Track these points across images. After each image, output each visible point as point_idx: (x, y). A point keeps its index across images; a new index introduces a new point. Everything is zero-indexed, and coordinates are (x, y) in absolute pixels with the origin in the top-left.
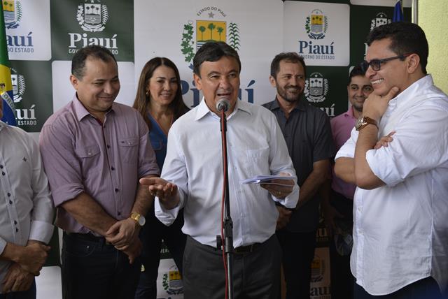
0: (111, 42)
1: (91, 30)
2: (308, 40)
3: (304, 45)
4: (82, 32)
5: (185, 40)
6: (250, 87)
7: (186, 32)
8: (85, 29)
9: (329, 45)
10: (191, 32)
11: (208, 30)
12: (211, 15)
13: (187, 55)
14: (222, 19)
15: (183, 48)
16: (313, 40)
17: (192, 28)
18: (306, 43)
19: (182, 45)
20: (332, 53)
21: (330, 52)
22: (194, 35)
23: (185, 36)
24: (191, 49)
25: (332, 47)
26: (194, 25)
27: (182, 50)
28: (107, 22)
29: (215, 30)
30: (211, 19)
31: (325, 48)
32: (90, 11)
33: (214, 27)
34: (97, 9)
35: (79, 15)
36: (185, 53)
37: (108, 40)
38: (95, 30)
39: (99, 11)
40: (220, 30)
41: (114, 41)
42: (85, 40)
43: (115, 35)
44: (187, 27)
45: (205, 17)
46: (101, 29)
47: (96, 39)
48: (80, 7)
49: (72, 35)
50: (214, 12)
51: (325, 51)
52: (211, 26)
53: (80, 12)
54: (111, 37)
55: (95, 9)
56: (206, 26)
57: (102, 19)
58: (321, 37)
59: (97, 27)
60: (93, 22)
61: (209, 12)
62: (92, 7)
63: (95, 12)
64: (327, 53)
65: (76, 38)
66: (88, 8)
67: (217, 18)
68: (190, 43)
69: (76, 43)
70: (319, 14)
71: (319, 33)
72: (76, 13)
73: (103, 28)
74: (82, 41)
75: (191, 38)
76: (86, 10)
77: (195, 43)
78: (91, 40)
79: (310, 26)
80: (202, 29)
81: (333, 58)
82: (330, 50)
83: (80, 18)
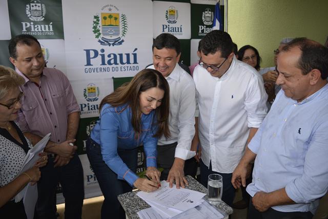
0: (49, 27)
1: (36, 20)
2: (167, 24)
3: (165, 27)
4: (30, 21)
5: (95, 25)
6: (135, 52)
7: (95, 20)
8: (32, 19)
9: (179, 27)
10: (98, 20)
11: (108, 19)
12: (110, 10)
13: (96, 34)
14: (116, 12)
15: (93, 30)
16: (170, 24)
17: (98, 17)
18: (166, 26)
19: (93, 28)
20: (181, 31)
21: (180, 31)
22: (100, 22)
23: (95, 22)
24: (99, 31)
25: (181, 28)
26: (100, 16)
27: (93, 31)
28: (46, 15)
29: (113, 19)
30: (110, 12)
31: (177, 29)
32: (34, 8)
33: (112, 17)
34: (39, 6)
35: (27, 11)
36: (95, 33)
37: (47, 26)
38: (38, 20)
39: (40, 8)
40: (116, 19)
41: (51, 26)
42: (32, 26)
43: (51, 23)
44: (96, 17)
45: (106, 11)
46: (42, 19)
47: (39, 26)
48: (27, 6)
49: (24, 24)
50: (111, 8)
51: (177, 31)
52: (110, 16)
53: (28, 9)
54: (48, 24)
55: (37, 7)
56: (107, 16)
57: (42, 12)
58: (175, 22)
59: (39, 18)
60: (37, 15)
61: (109, 8)
62: (36, 5)
63: (38, 8)
64: (178, 31)
65: (26, 25)
66: (33, 6)
67: (114, 11)
68: (98, 27)
69: (26, 29)
70: (173, 9)
71: (174, 20)
72: (25, 10)
73: (43, 18)
74: (30, 27)
75: (98, 24)
76: (32, 7)
77: (101, 27)
78: (36, 26)
79: (168, 16)
80: (105, 18)
81: (182, 34)
82: (180, 30)
83: (28, 12)
